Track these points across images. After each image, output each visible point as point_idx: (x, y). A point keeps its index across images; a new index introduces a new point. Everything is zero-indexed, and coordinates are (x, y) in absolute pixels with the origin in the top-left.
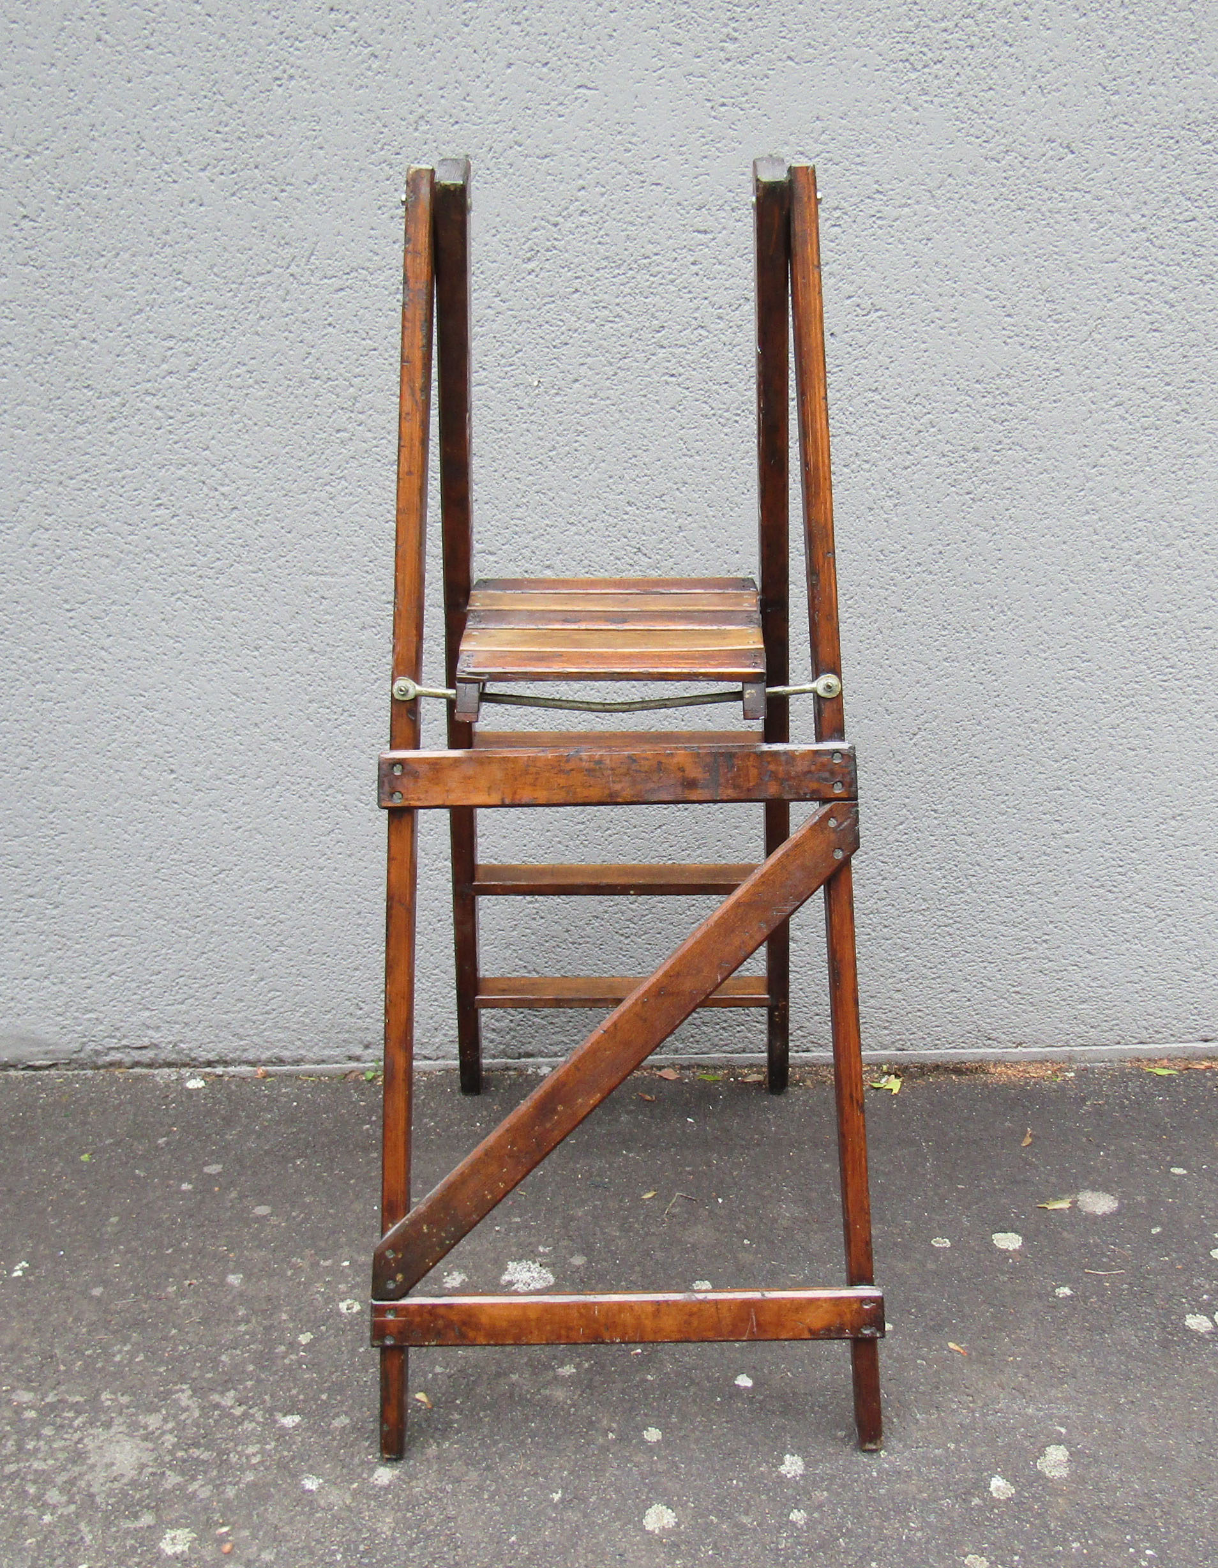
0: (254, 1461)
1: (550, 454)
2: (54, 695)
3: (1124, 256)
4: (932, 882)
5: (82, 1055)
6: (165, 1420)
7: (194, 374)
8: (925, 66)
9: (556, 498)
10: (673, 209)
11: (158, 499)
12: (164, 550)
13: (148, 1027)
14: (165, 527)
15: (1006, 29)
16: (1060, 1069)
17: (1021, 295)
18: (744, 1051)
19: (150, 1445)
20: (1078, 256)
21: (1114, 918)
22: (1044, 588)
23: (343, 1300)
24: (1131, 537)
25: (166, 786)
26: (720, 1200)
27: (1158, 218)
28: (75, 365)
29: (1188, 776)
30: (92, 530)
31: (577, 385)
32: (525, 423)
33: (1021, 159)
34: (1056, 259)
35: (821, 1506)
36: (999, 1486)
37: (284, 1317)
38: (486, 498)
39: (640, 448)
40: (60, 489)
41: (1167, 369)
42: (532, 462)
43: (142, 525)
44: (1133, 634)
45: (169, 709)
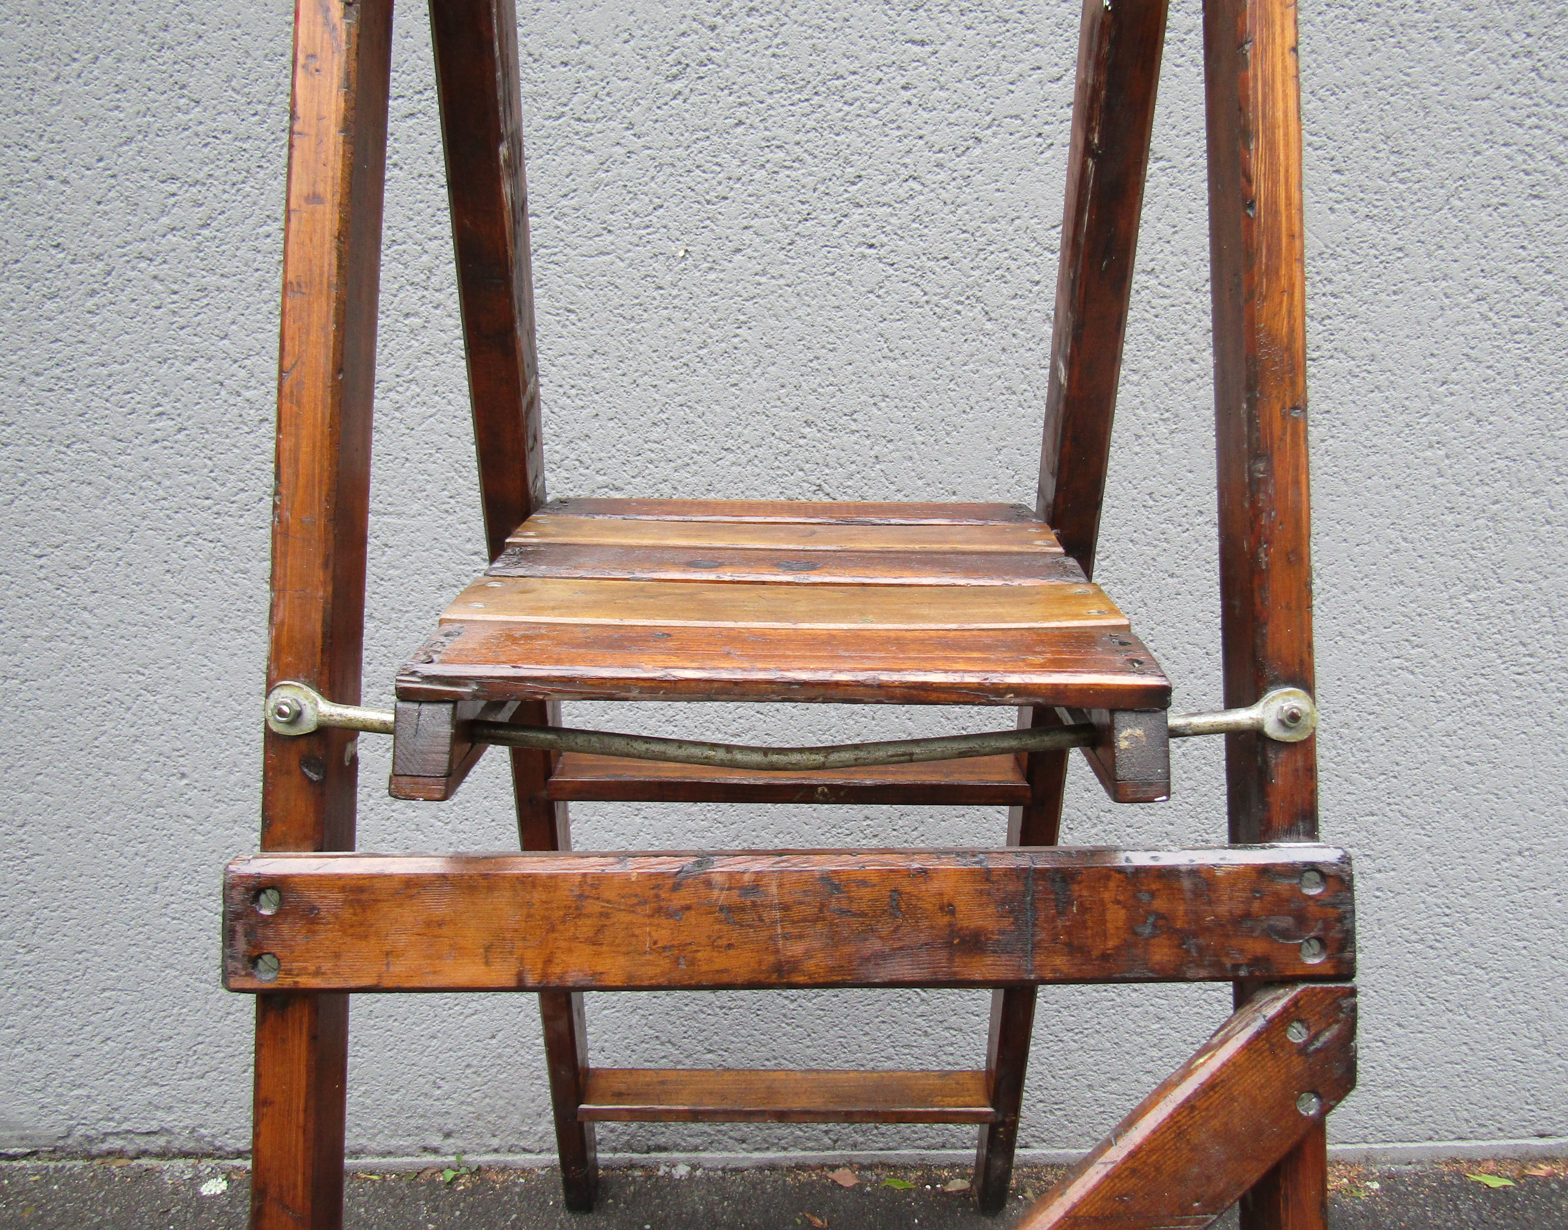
1: (701, 352)
2: (21, 671)
3: (1500, 91)
5: (70, 1141)
7: (206, 232)
9: (707, 414)
10: (878, 9)
11: (159, 405)
12: (167, 475)
13: (157, 1108)
14: (169, 444)
18: (943, 1146)
20: (1438, 89)
21: (1434, 981)
24: (1487, 481)
25: (176, 795)
27: (1549, 39)
28: (39, 215)
29: (1542, 799)
30: (68, 446)
31: (738, 257)
32: (666, 308)
34: (1407, 93)
38: (611, 413)
39: (823, 347)
40: (22, 389)
41: (1549, 252)
42: (674, 363)
43: (137, 441)
44: (1482, 610)
45: (177, 692)
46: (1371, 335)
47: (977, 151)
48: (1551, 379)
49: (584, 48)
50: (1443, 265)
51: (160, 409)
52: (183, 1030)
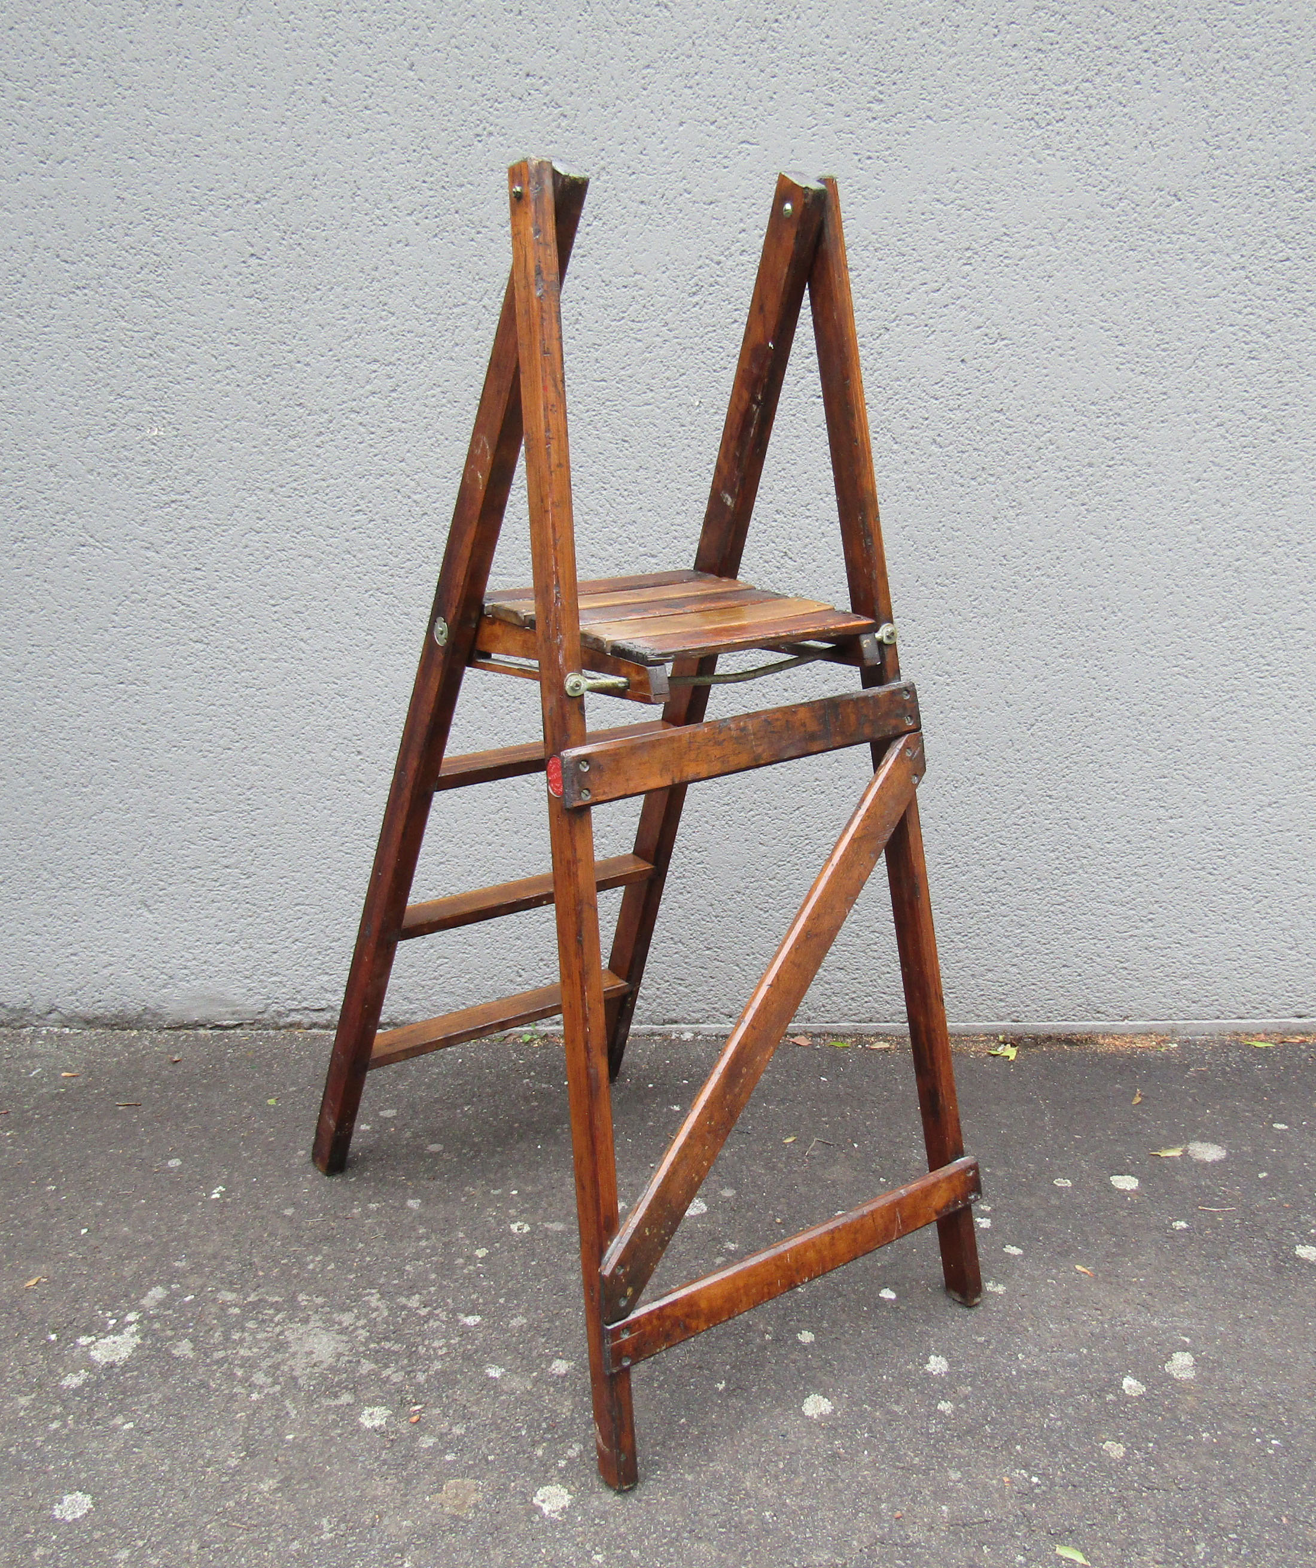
0: (440, 1353)
2: (257, 682)
3: (1225, 292)
4: (1047, 863)
5: (266, 1015)
6: (358, 1318)
7: (394, 395)
8: (1048, 124)
13: (327, 990)
14: (362, 531)
15: (1120, 91)
16: (1163, 1041)
17: (1132, 326)
18: (871, 1021)
19: (345, 1338)
20: (1184, 291)
21: (1214, 898)
22: (1151, 591)
23: (514, 1222)
24: (1231, 545)
25: (353, 767)
26: (856, 1145)
27: (1255, 258)
28: (290, 385)
30: (298, 533)
33: (1133, 205)
34: (1164, 295)
35: (966, 1397)
36: (1130, 1384)
37: (461, 1235)
38: (650, 507)
40: (271, 496)
41: (1264, 393)
43: (342, 529)
44: (1232, 634)
46: (1147, 450)
47: (887, 337)
48: (1270, 477)
49: (637, 277)
50: (1194, 403)
52: (348, 933)
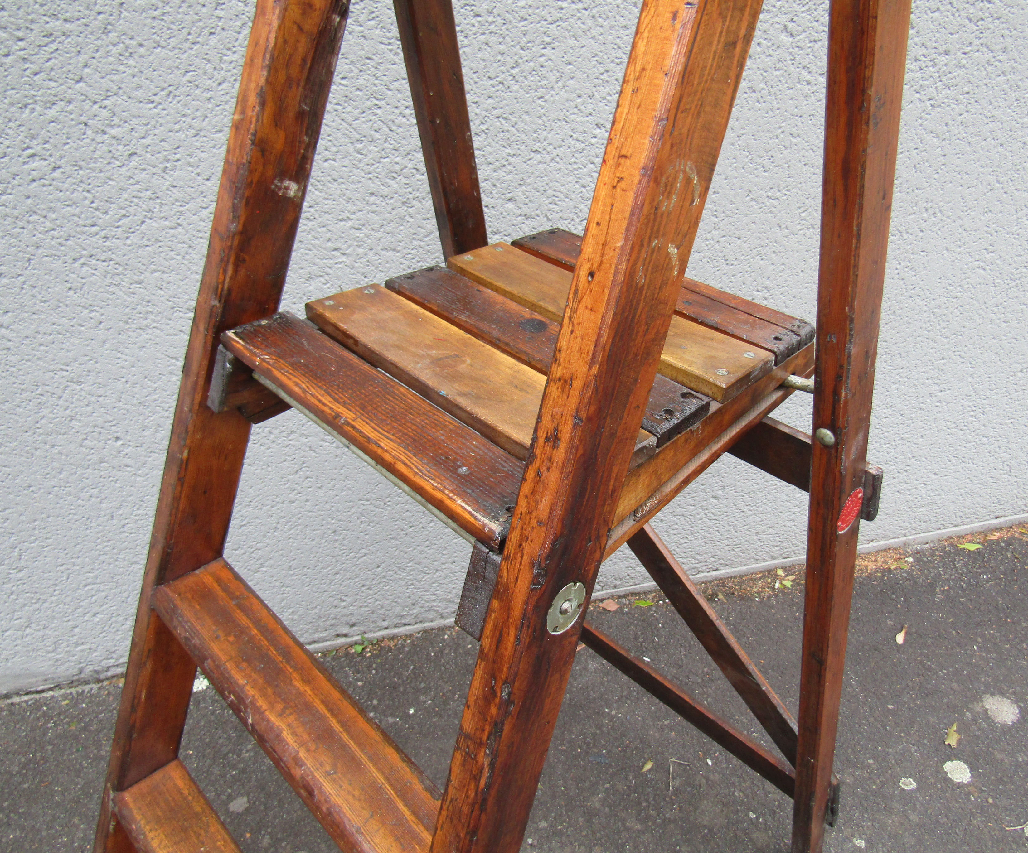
1: (513, 71)
9: (519, 123)
32: (484, 34)
39: (612, 62)
42: (492, 82)
43: (15, 182)
45: (100, 380)
51: (30, 152)
